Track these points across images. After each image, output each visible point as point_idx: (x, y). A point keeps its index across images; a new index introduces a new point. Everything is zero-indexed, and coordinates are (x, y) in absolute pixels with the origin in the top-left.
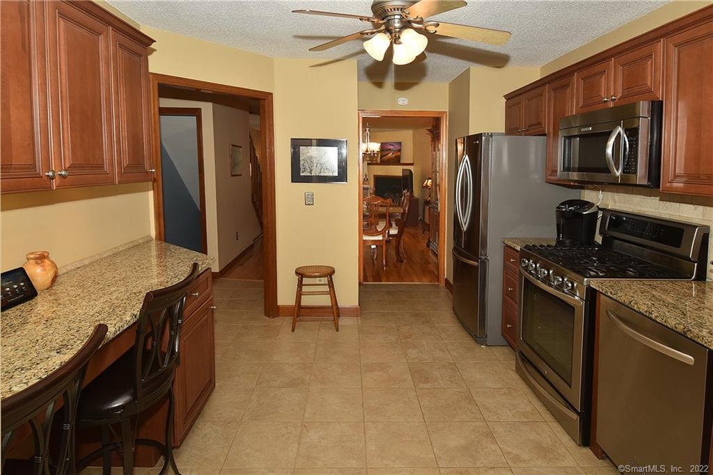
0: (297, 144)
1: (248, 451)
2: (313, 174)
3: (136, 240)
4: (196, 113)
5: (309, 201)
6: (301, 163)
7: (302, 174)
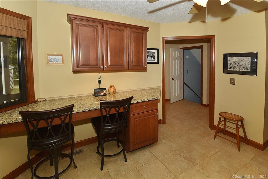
0: (226, 56)
1: (148, 170)
2: (235, 70)
3: (153, 87)
4: (201, 47)
5: (233, 82)
6: (229, 65)
7: (229, 70)
